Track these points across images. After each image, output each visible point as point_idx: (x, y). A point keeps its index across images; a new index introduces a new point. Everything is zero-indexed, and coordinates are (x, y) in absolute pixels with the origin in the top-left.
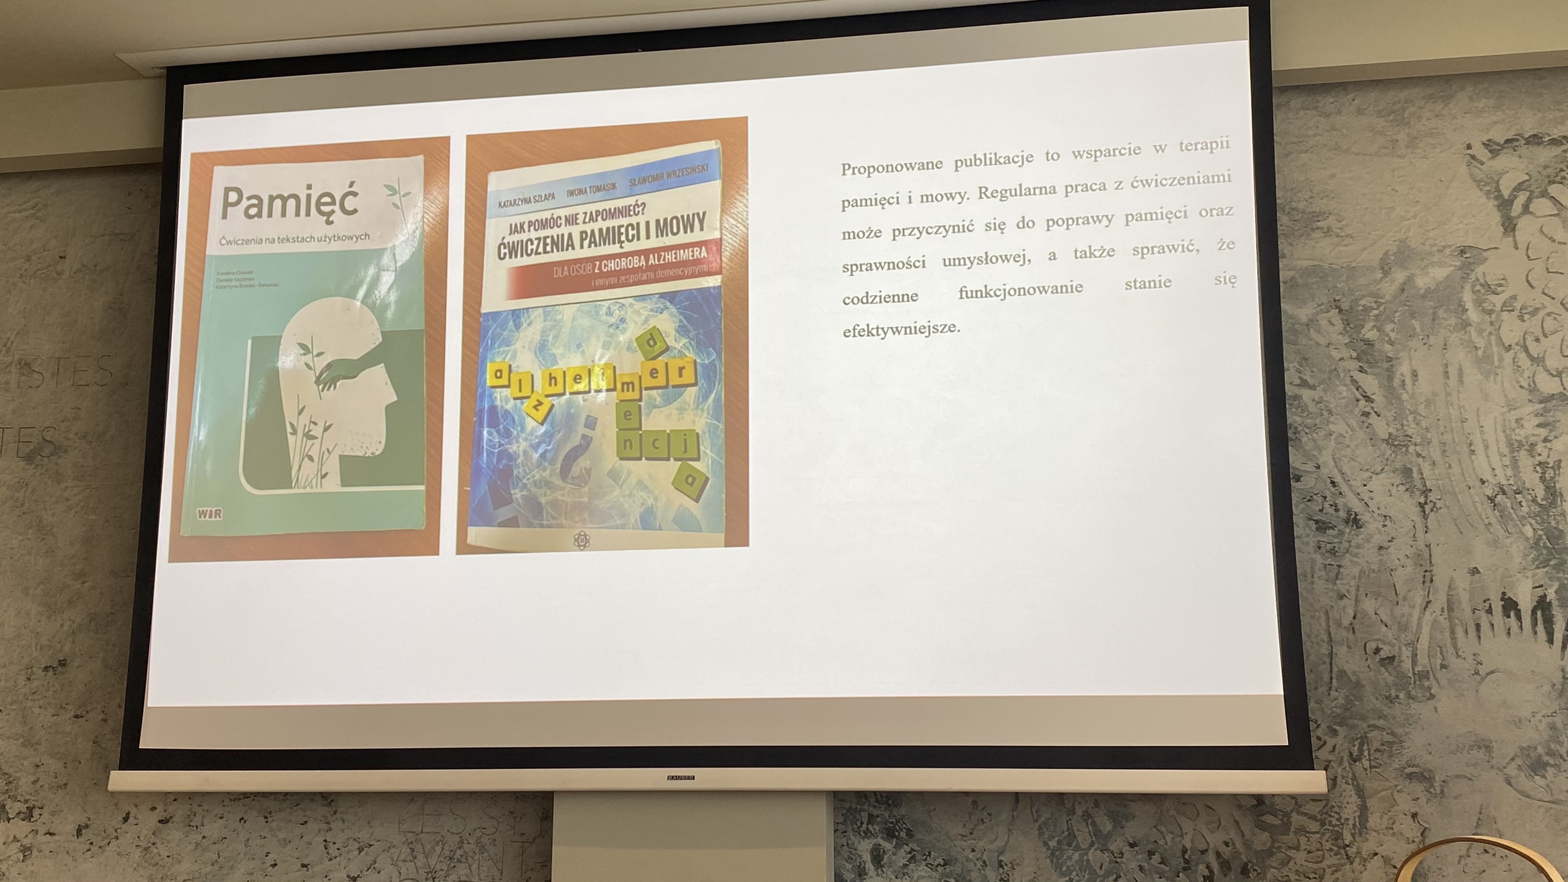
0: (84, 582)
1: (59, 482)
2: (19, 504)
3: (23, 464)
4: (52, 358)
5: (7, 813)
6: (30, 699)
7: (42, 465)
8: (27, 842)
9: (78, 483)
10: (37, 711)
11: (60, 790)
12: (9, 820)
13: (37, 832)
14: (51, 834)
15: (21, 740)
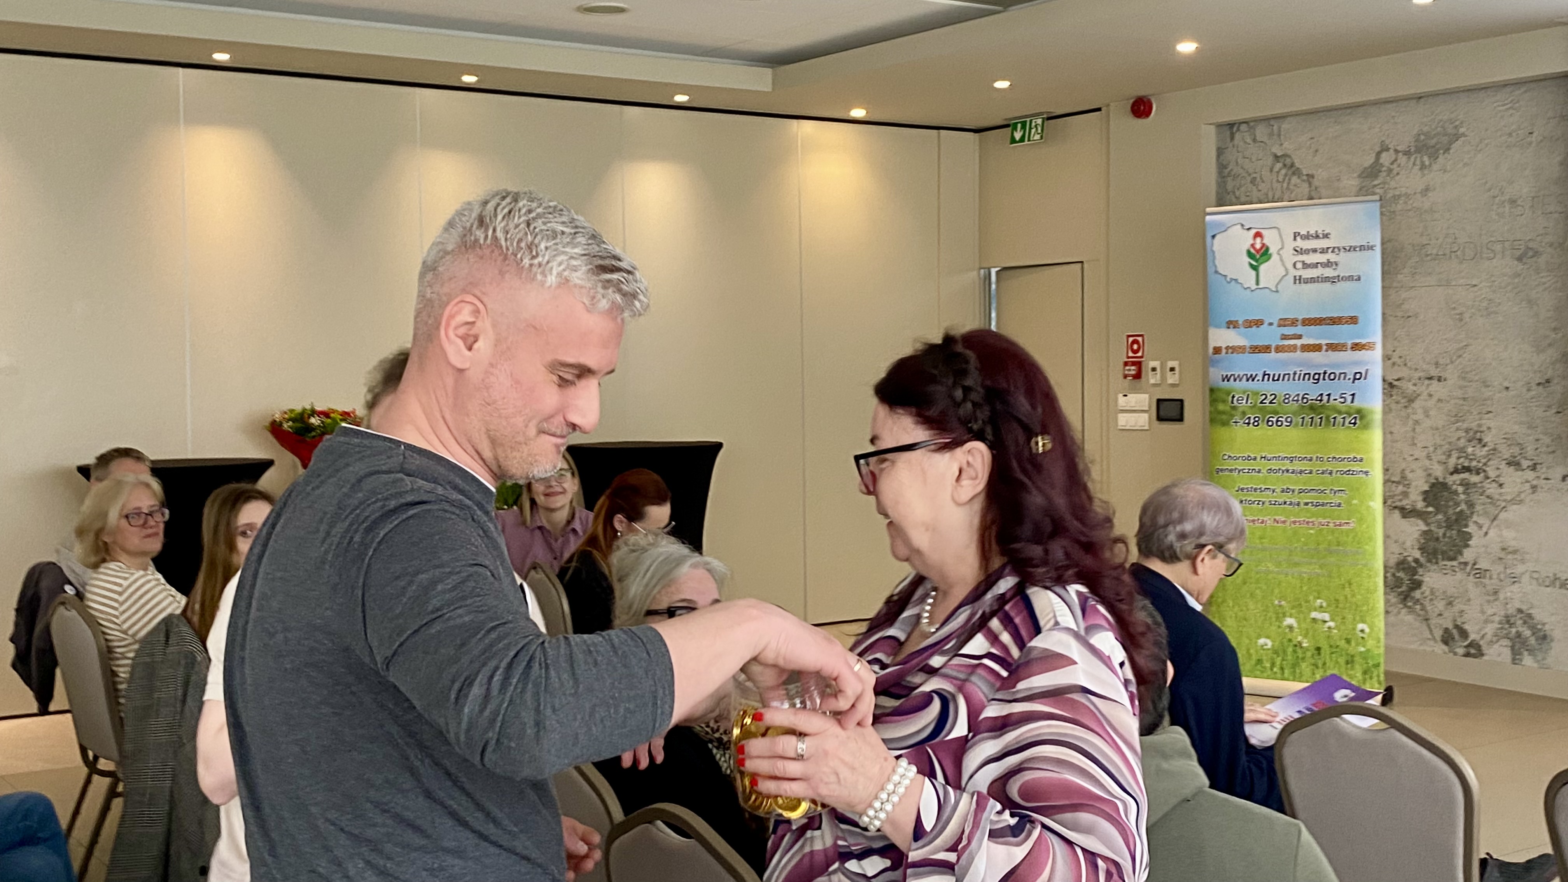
2: (1516, 287)
3: (1516, 262)
4: (1529, 196)
5: (1522, 466)
7: (1527, 263)
9: (1550, 274)
11: (1552, 454)
12: (1523, 470)
13: (1539, 478)
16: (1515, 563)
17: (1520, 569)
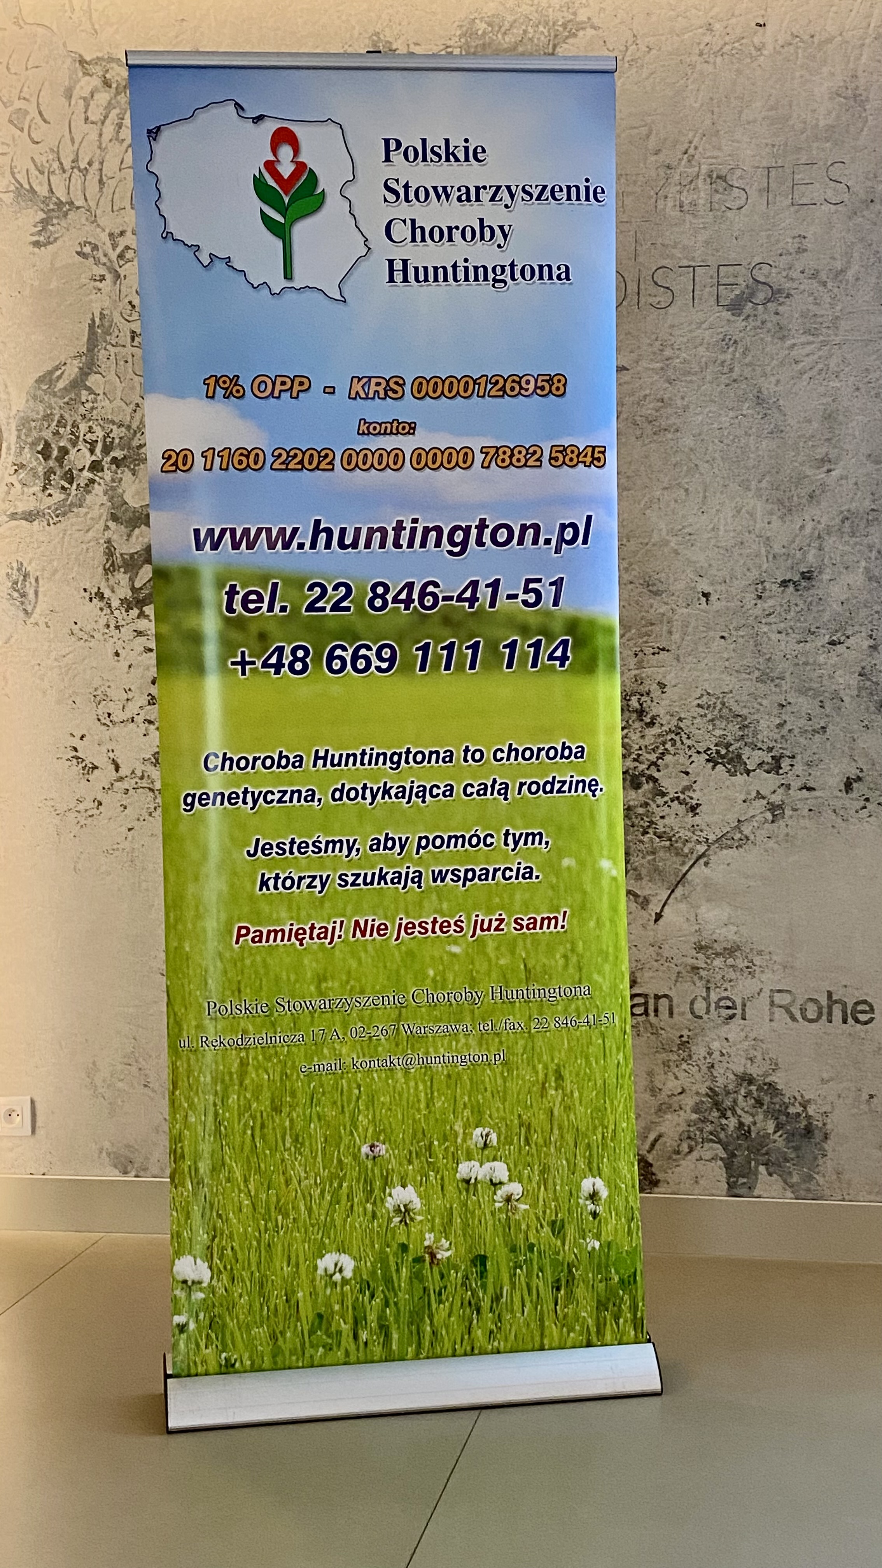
0: (829, 471)
1: (783, 338)
2: (726, 370)
3: (727, 315)
4: (758, 167)
5: (745, 764)
6: (764, 621)
7: (755, 316)
8: (776, 799)
9: (811, 338)
10: (775, 637)
11: (817, 735)
12: (748, 772)
13: (788, 787)
14: (809, 789)
15: (757, 674)
16: (732, 975)
17: (742, 988)
